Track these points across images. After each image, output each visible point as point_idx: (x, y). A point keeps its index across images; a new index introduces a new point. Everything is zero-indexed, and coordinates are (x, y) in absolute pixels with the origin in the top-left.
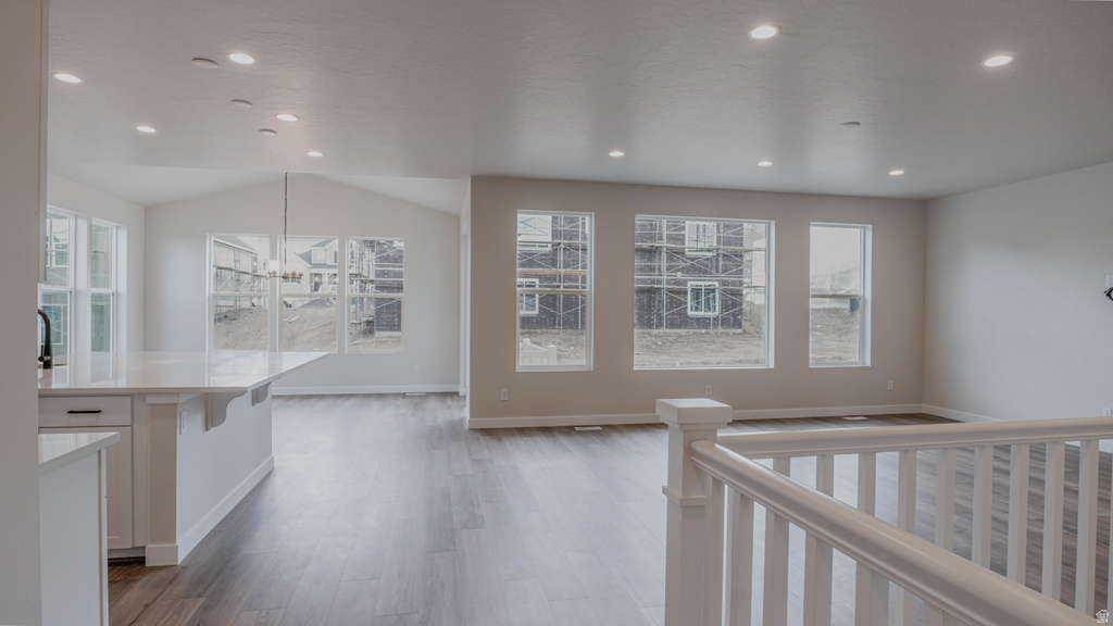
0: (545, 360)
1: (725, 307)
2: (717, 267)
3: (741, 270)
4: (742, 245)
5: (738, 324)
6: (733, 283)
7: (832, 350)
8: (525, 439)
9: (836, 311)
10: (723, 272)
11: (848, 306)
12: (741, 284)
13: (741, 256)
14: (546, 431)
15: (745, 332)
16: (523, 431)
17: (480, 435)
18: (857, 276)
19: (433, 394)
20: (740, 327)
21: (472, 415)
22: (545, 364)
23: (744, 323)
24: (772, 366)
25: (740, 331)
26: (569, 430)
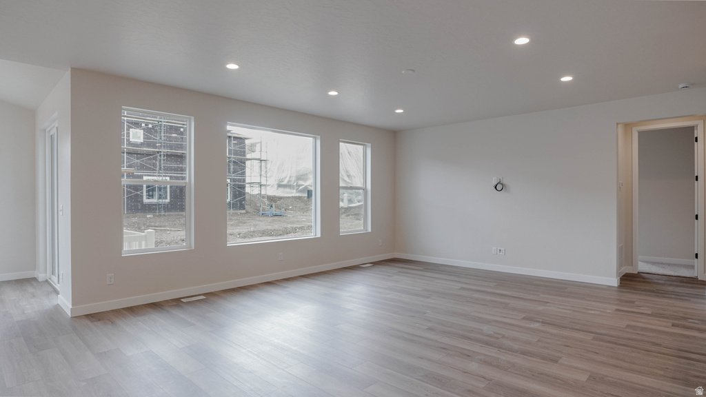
0: (143, 243)
1: (235, 196)
2: (229, 169)
3: (245, 172)
4: (245, 156)
5: (242, 207)
6: (239, 180)
7: (304, 221)
8: (138, 318)
9: (300, 198)
10: (234, 173)
11: (306, 195)
12: (244, 181)
13: (244, 163)
14: (155, 306)
15: (247, 212)
16: (133, 310)
17: (87, 322)
18: (311, 177)
19: (9, 282)
20: (244, 209)
21: (75, 302)
22: (143, 247)
23: (246, 206)
24: (319, 235)
25: (244, 211)
26: (177, 302)
